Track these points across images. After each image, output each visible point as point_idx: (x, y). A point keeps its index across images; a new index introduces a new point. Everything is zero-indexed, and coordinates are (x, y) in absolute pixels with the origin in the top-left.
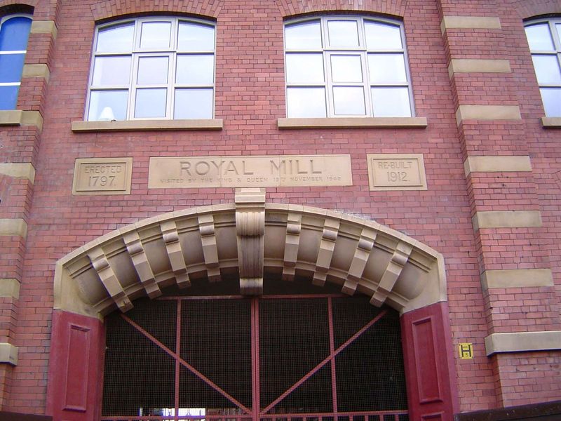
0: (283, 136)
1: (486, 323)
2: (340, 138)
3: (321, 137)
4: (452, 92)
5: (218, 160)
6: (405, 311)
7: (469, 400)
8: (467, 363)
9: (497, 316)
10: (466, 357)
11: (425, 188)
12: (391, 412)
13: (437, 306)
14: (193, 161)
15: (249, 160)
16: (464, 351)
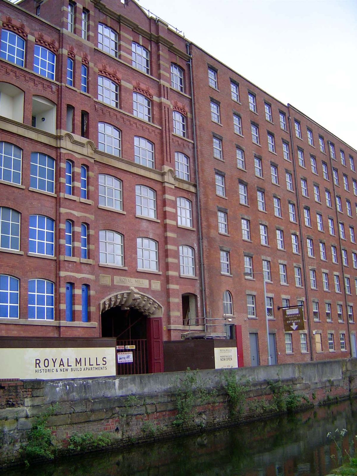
0: (138, 273)
1: (169, 323)
2: (147, 275)
3: (144, 275)
4: (167, 267)
5: (126, 278)
6: (151, 317)
7: (165, 339)
8: (164, 330)
9: (172, 321)
10: (165, 329)
11: (160, 290)
12: (142, 340)
13: (160, 318)
14: (122, 278)
15: (132, 279)
16: (164, 328)
